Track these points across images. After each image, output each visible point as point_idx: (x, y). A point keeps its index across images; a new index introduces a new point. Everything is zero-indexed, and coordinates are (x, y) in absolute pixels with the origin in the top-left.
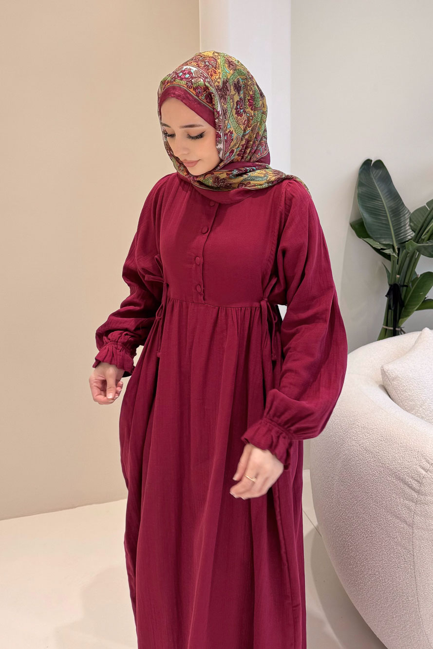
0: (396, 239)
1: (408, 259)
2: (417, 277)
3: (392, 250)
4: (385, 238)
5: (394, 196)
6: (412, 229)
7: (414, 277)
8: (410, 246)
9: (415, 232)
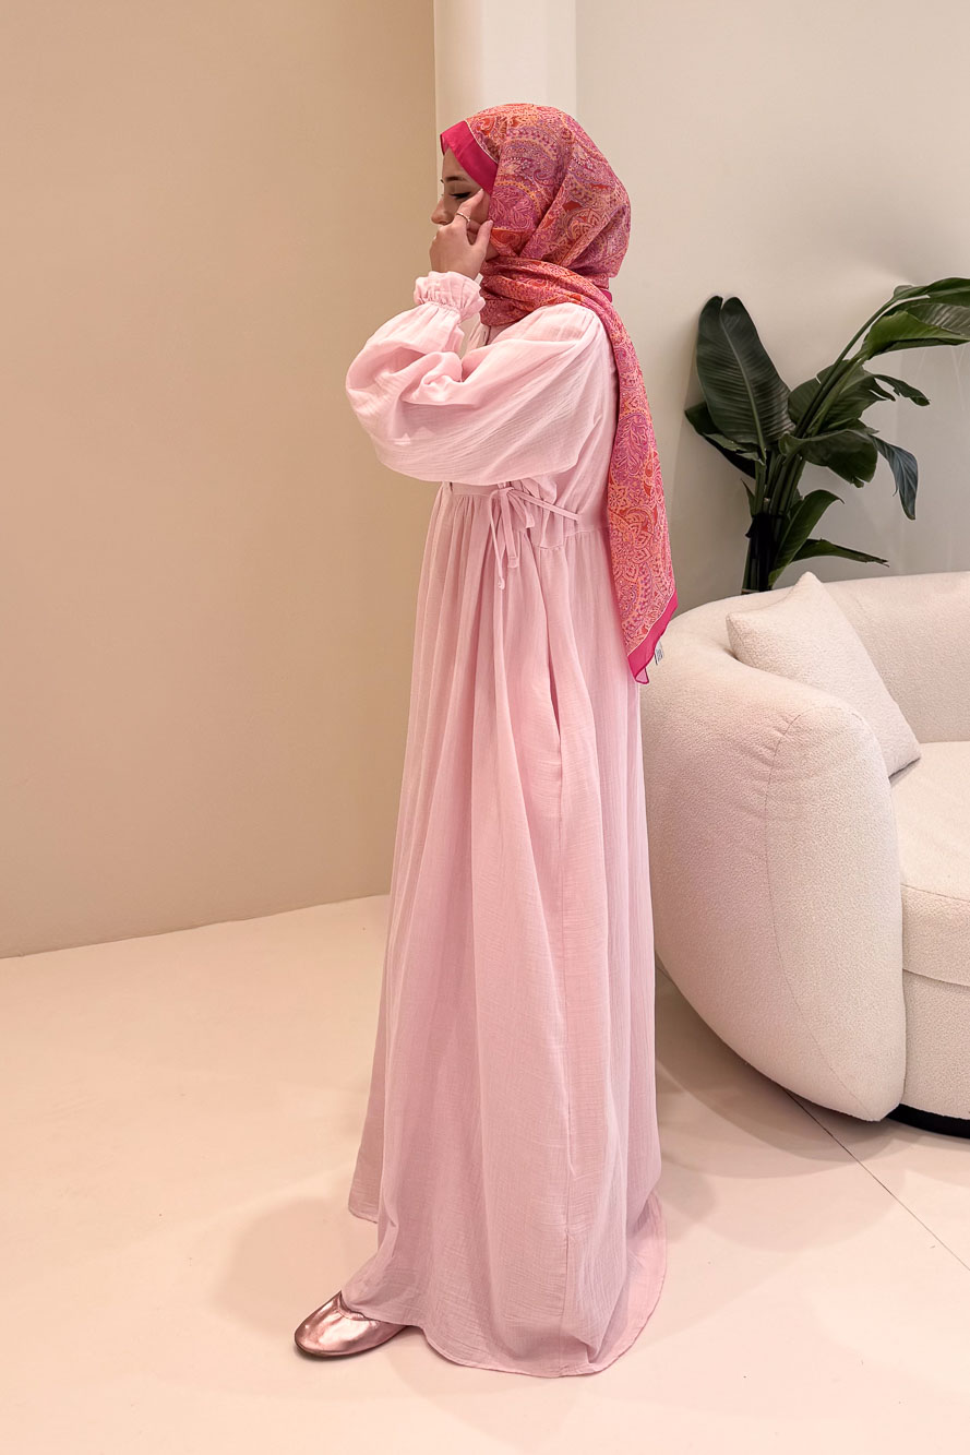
1: (784, 469)
3: (756, 454)
4: (745, 433)
5: (761, 360)
7: (794, 501)
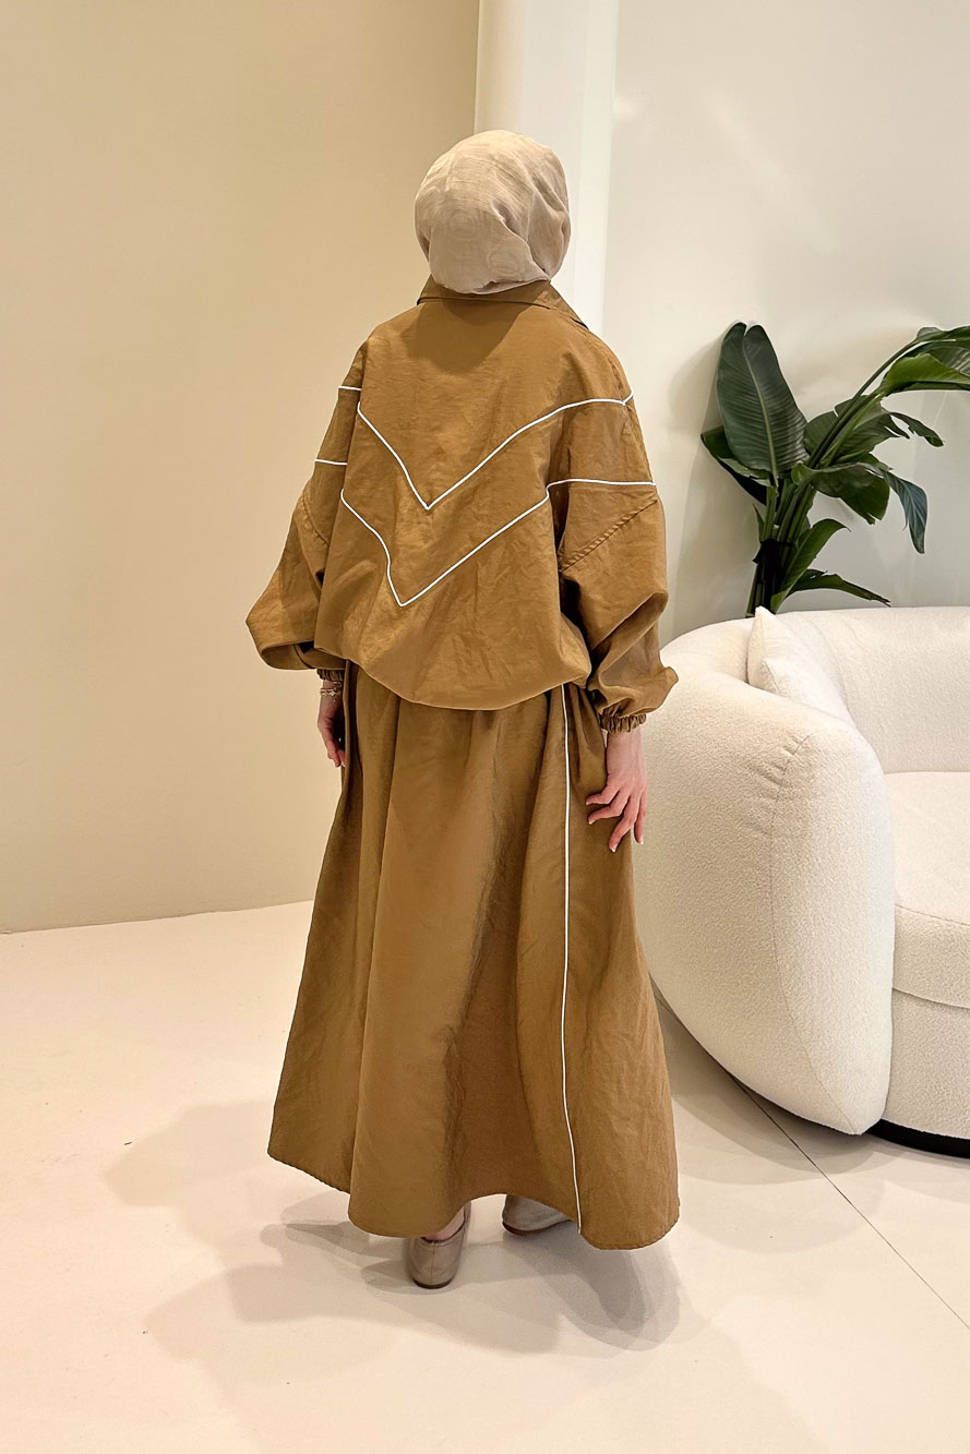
0: (777, 463)
1: (795, 498)
2: (808, 531)
3: (768, 481)
4: (759, 460)
5: (780, 389)
6: (807, 451)
7: (803, 531)
8: (799, 474)
9: (810, 454)
